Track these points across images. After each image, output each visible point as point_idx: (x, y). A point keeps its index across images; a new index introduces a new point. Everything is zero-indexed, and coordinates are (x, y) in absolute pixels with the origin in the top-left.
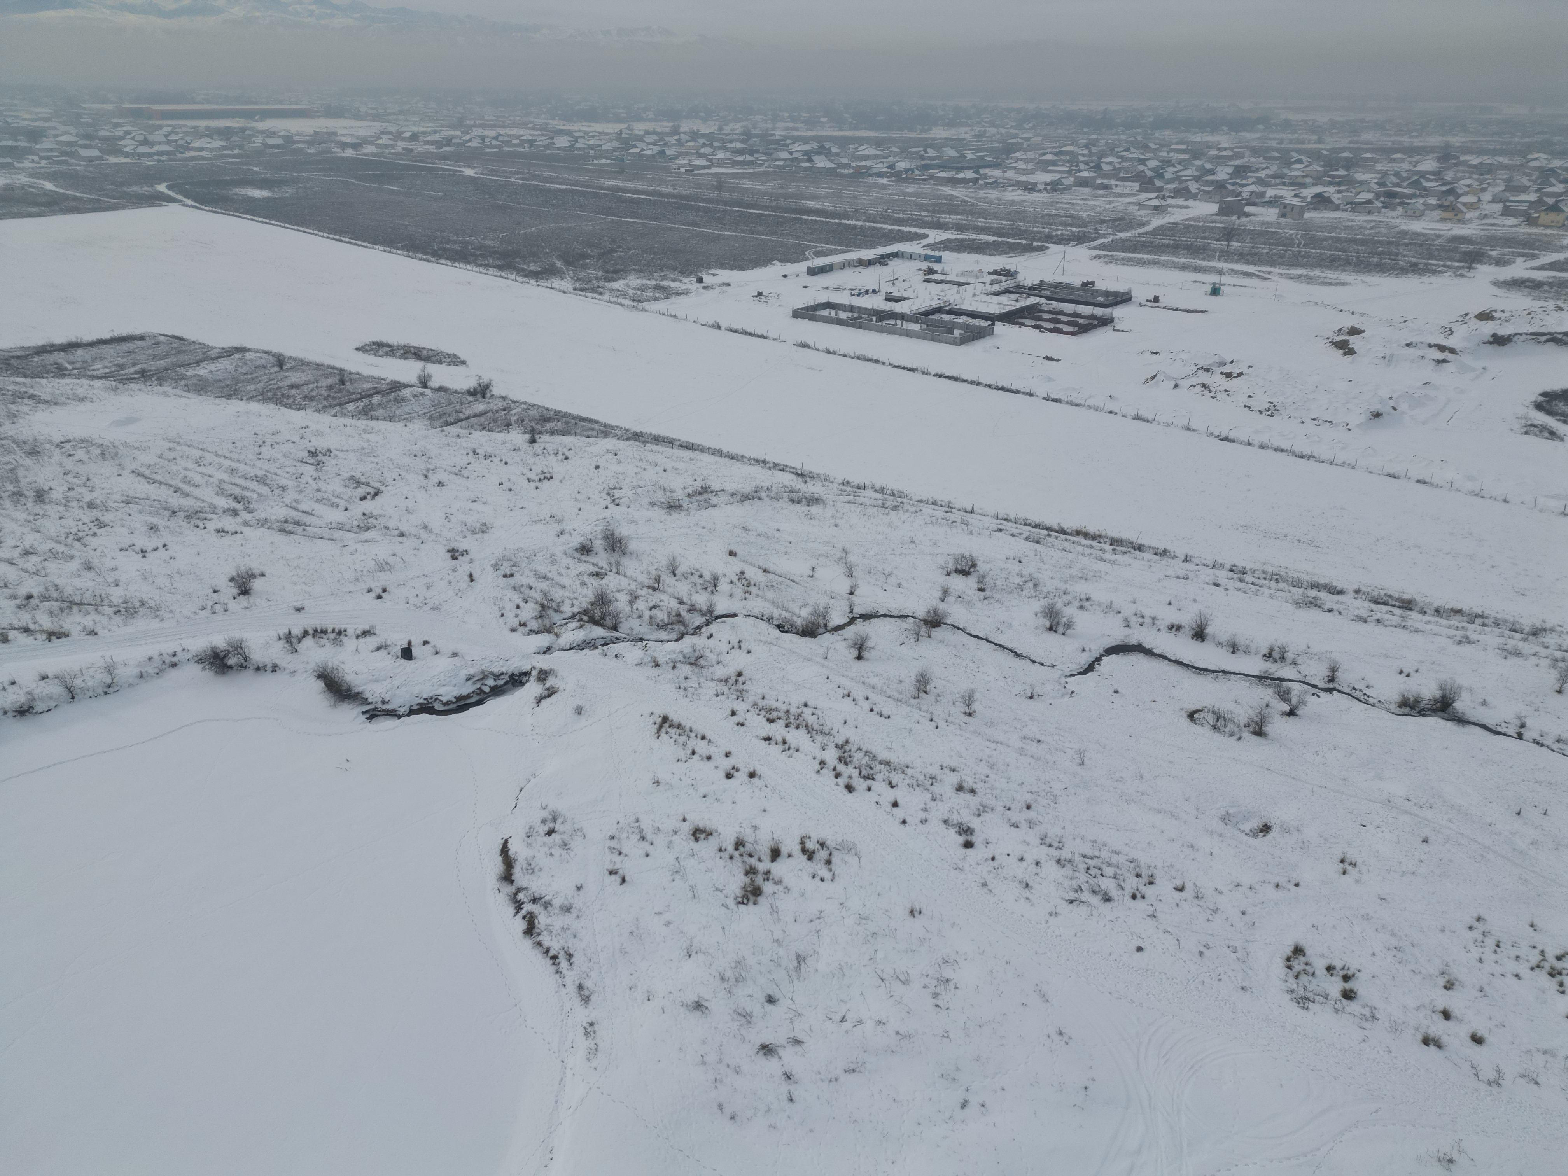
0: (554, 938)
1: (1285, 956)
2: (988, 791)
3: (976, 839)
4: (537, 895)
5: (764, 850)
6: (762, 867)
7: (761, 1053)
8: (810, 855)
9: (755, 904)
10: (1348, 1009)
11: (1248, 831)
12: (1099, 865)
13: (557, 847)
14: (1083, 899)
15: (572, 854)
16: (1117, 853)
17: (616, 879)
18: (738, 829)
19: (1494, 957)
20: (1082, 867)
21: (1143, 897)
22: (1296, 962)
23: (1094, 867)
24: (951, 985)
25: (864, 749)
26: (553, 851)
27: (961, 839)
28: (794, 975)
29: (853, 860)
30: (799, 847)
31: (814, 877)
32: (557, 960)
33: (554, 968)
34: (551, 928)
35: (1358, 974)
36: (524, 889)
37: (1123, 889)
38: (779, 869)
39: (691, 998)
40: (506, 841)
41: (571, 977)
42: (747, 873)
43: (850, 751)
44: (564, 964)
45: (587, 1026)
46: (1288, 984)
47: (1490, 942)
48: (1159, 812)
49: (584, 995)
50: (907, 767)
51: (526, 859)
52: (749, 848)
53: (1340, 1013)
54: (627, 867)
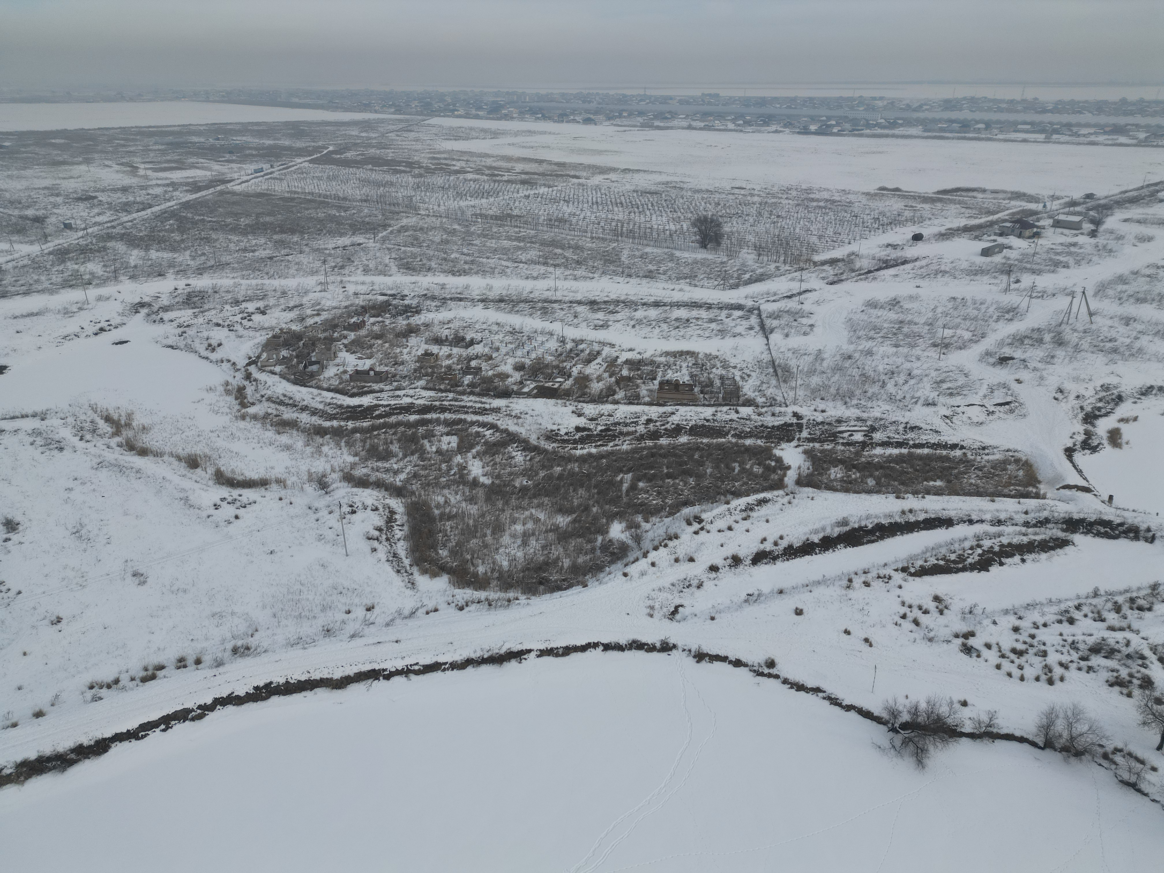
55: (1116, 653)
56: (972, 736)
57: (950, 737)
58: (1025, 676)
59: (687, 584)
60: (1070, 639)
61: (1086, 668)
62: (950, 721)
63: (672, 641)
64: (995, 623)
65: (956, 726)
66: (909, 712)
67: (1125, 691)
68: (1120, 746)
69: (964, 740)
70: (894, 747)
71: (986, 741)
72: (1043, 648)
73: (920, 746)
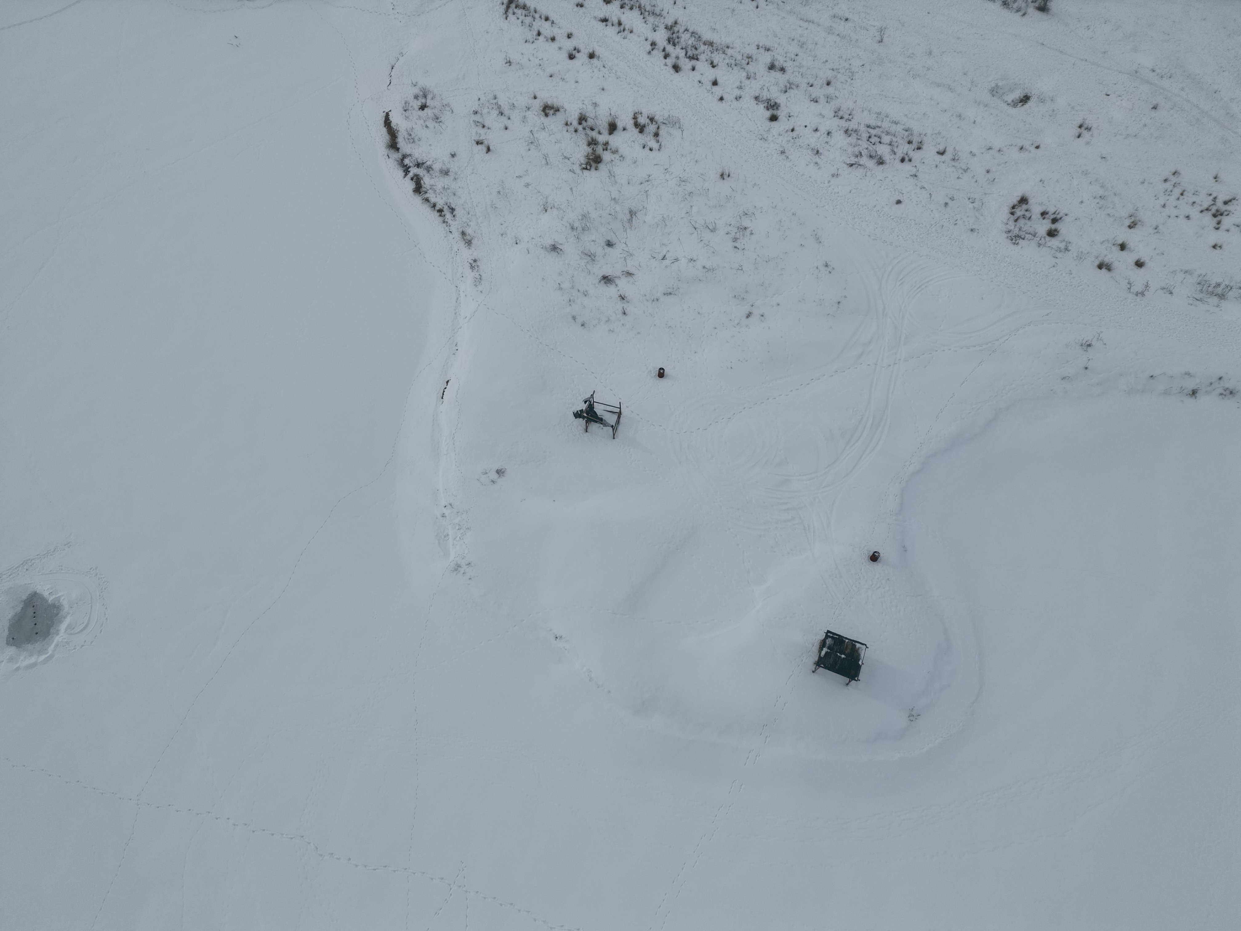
0: (438, 196)
1: (1011, 205)
2: (796, 69)
3: (782, 113)
4: (420, 161)
5: (603, 124)
6: (601, 139)
7: (603, 282)
8: (641, 128)
9: (596, 169)
10: (1049, 244)
11: (1010, 101)
12: (879, 133)
13: (431, 120)
14: (861, 163)
15: (444, 126)
16: (896, 123)
17: (482, 148)
18: (581, 106)
19: (1175, 203)
20: (865, 136)
21: (910, 160)
22: (1020, 209)
23: (875, 136)
24: (748, 232)
25: (691, 30)
26: (428, 123)
27: (768, 114)
28: (627, 225)
29: (676, 133)
30: (632, 122)
31: (644, 147)
32: (443, 213)
33: (441, 219)
34: (435, 187)
35: (1065, 218)
36: (408, 155)
37: (895, 154)
38: (615, 140)
39: (549, 242)
40: (387, 115)
41: (455, 226)
42: (589, 144)
43: (678, 32)
44: (448, 216)
45: (472, 262)
46: (1008, 226)
47: (1177, 191)
48: (939, 85)
49: (468, 241)
50: (728, 47)
51: (407, 130)
52: (590, 122)
53: (1041, 246)
54: (491, 138)
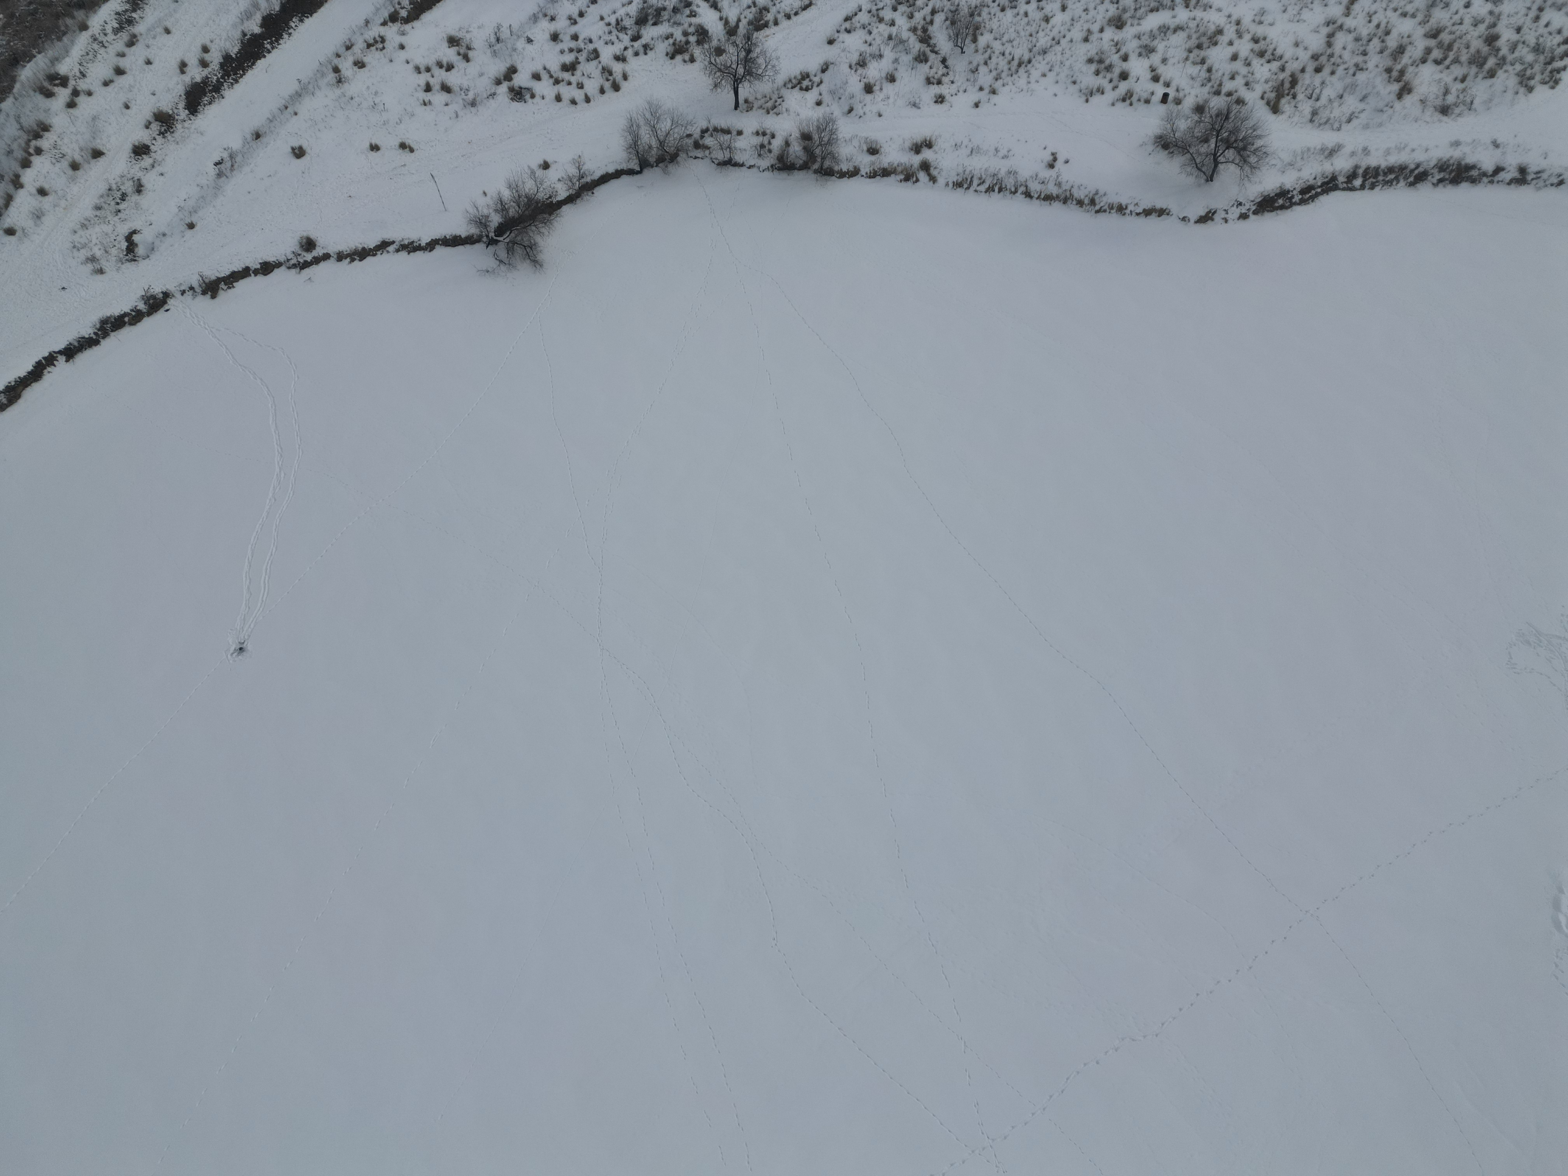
55: (663, 13)
56: (570, 199)
57: (550, 214)
58: (589, 94)
59: (119, 194)
60: (613, 21)
61: (642, 50)
62: (541, 196)
63: (157, 289)
64: (530, 41)
65: (550, 197)
66: (496, 211)
67: (687, 57)
68: (704, 125)
69: (565, 208)
70: (501, 261)
71: (586, 197)
72: (591, 47)
73: (526, 243)
